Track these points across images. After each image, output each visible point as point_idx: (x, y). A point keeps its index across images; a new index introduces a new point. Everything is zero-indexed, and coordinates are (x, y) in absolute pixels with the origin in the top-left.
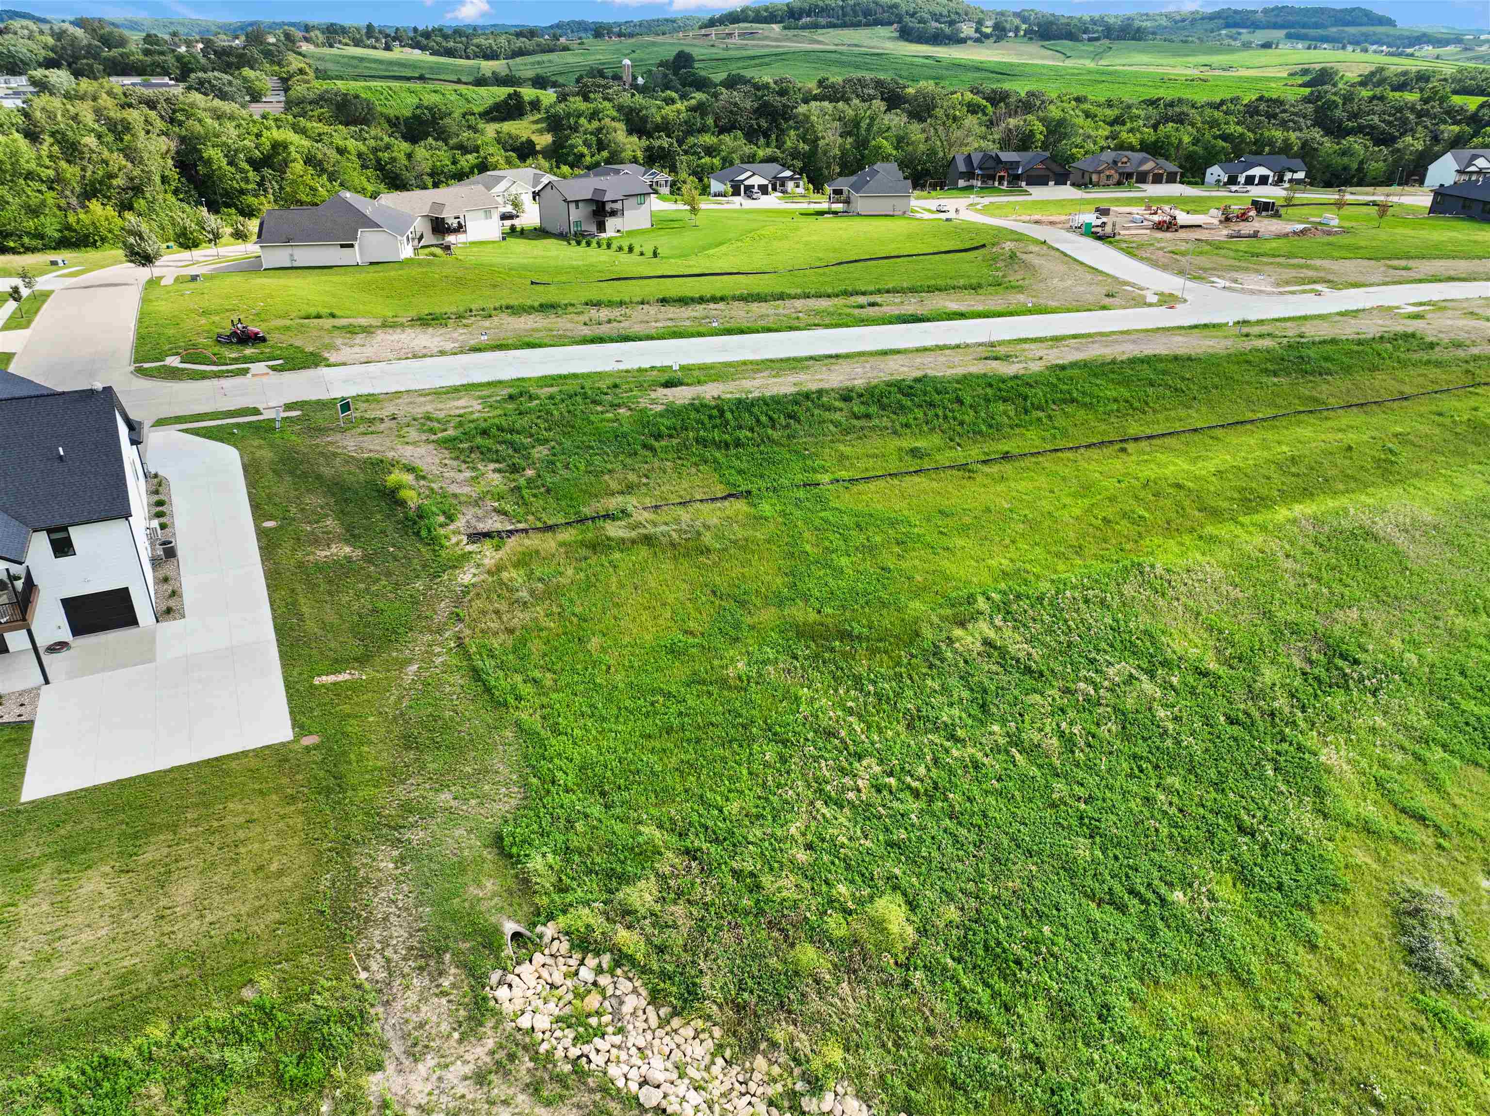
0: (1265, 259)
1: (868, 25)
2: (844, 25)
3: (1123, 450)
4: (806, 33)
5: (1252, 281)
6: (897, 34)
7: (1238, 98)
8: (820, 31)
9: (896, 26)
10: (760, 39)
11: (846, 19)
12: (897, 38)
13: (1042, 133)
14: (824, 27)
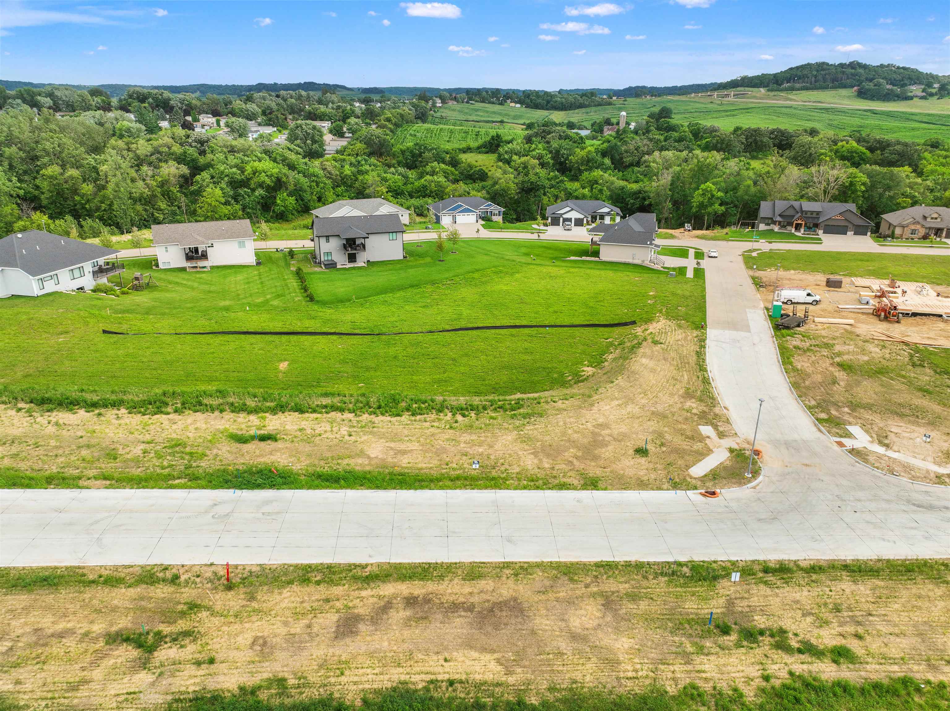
1: (834, 88)
2: (814, 88)
4: (783, 94)
6: (856, 94)
8: (794, 92)
9: (856, 88)
10: (748, 98)
11: (817, 84)
12: (855, 97)
13: (864, 184)
14: (799, 90)
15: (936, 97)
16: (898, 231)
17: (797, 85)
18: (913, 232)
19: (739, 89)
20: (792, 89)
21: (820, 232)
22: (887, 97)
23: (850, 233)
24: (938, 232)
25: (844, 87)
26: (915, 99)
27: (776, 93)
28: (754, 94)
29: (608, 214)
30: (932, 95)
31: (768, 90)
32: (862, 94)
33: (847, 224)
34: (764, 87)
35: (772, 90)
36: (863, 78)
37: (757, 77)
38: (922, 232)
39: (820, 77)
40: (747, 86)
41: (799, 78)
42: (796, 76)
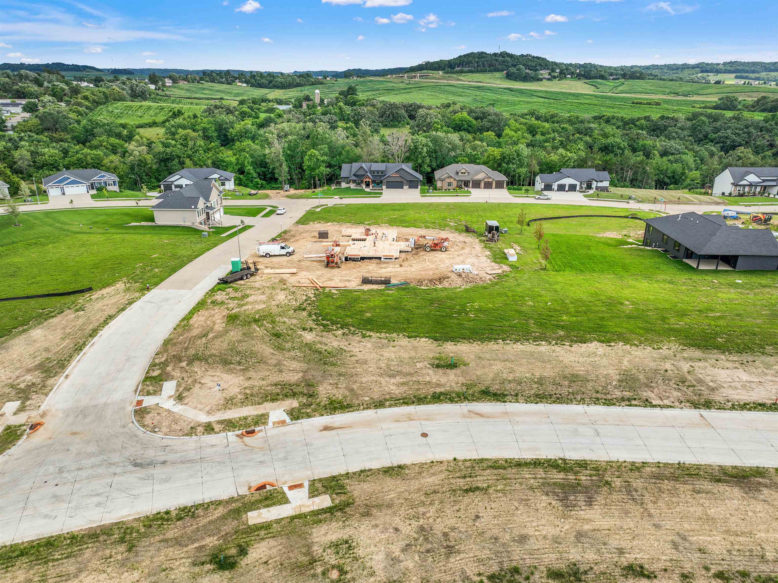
1: (490, 71)
2: (478, 72)
4: (455, 76)
6: (505, 76)
8: (463, 74)
9: (505, 72)
10: (430, 79)
11: (479, 68)
12: (504, 78)
14: (466, 72)
15: (558, 79)
16: (439, 184)
17: (465, 69)
18: (450, 184)
19: (424, 71)
21: (384, 187)
22: (526, 79)
23: (406, 187)
24: (466, 184)
25: (497, 70)
26: (544, 80)
27: (450, 75)
28: (434, 76)
30: (555, 77)
31: (445, 73)
33: (402, 180)
34: (441, 70)
35: (447, 73)
36: (510, 64)
37: (437, 63)
38: (456, 185)
39: (481, 63)
40: (430, 70)
41: (466, 63)
42: (464, 62)
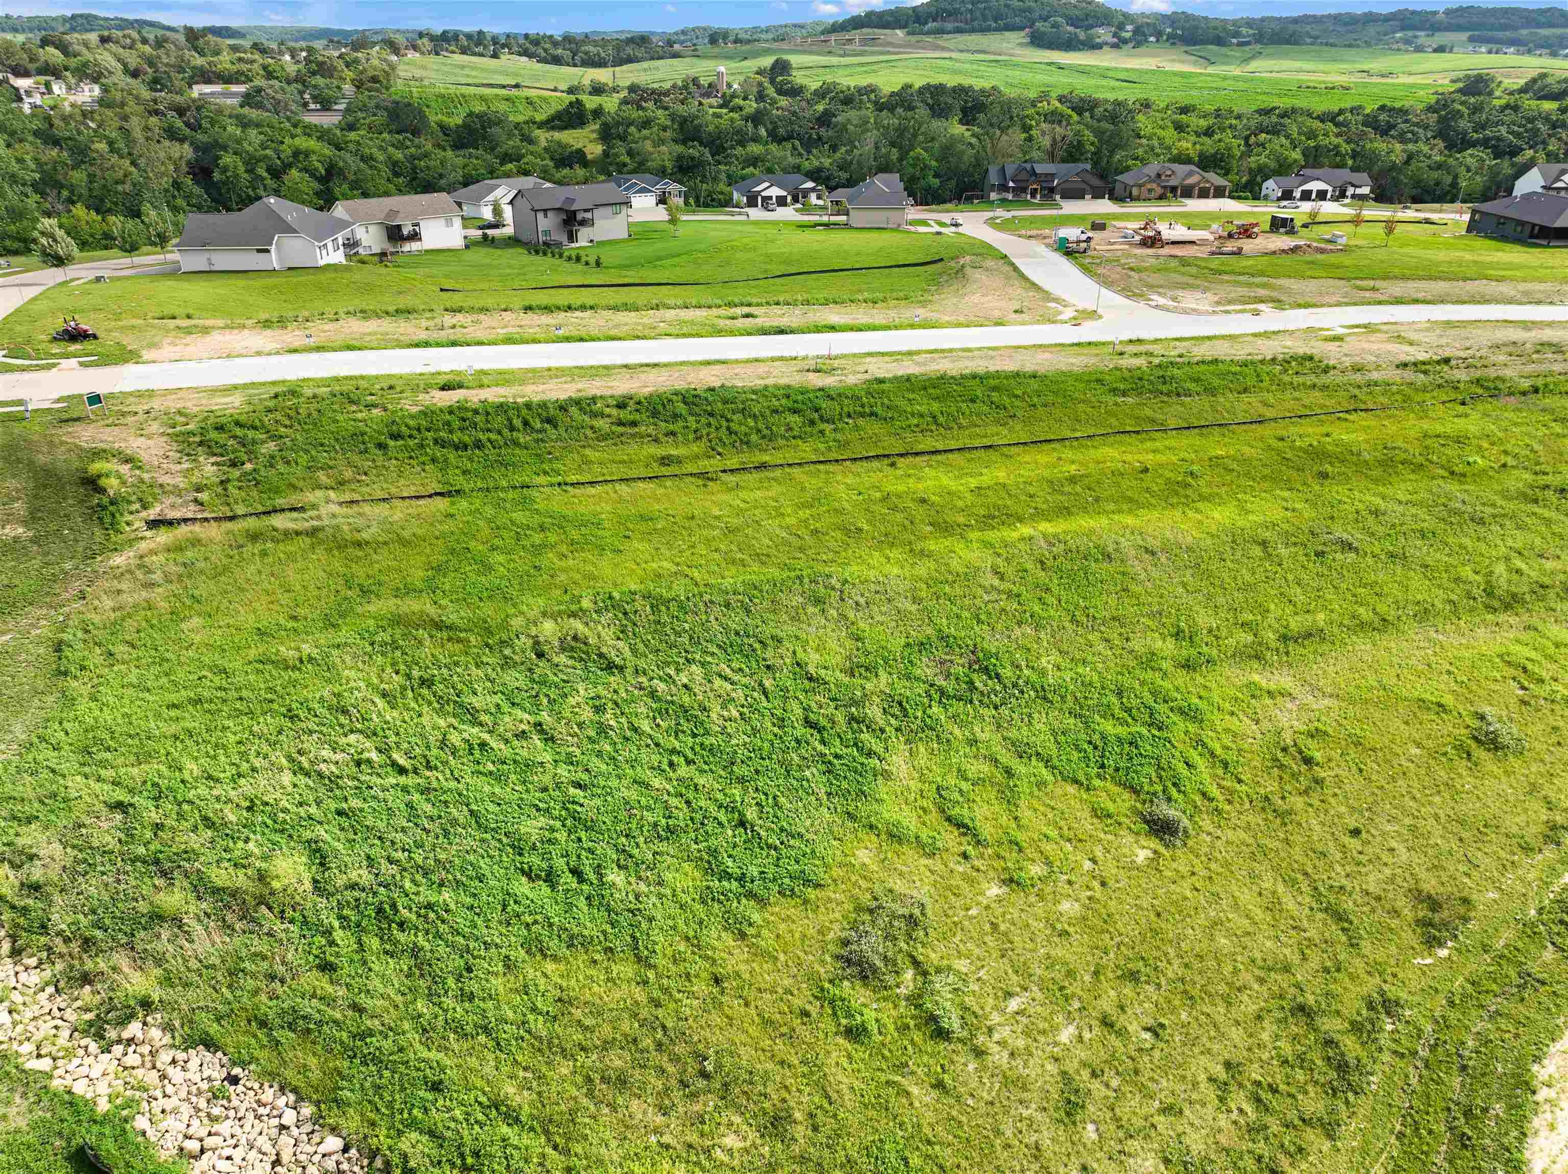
0: (1226, 277)
1: (999, 30)
2: (973, 31)
3: (893, 465)
4: (929, 39)
5: (1190, 299)
6: (1028, 40)
7: (1360, 107)
8: (945, 36)
9: (1027, 31)
10: (881, 45)
11: (976, 23)
12: (1028, 44)
13: (1092, 144)
14: (949, 33)
16: (1135, 192)
17: (949, 26)
18: (1150, 191)
19: (865, 30)
20: (941, 31)
21: (1058, 197)
23: (1088, 197)
24: (1174, 189)
25: (1012, 28)
26: (1105, 48)
27: (920, 37)
28: (889, 39)
29: (813, 190)
30: (1125, 41)
31: (909, 34)
32: (1039, 41)
33: (1084, 186)
34: (900, 28)
35: (913, 33)
36: (1036, 15)
37: (891, 12)
38: (1159, 191)
39: (978, 14)
40: (878, 27)
41: (950, 14)
42: (944, 10)
